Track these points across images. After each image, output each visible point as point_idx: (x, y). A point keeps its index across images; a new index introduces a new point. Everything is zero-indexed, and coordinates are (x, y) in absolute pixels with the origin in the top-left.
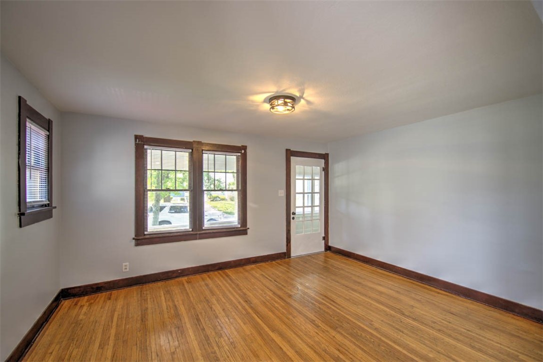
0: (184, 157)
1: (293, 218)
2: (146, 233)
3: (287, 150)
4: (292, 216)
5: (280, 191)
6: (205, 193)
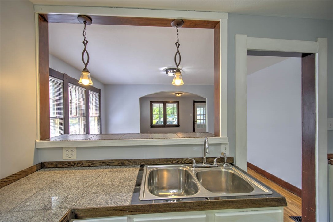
0: (161, 105)
1: (196, 123)
2: (153, 125)
3: (193, 101)
4: (195, 122)
5: (191, 114)
6: (167, 115)
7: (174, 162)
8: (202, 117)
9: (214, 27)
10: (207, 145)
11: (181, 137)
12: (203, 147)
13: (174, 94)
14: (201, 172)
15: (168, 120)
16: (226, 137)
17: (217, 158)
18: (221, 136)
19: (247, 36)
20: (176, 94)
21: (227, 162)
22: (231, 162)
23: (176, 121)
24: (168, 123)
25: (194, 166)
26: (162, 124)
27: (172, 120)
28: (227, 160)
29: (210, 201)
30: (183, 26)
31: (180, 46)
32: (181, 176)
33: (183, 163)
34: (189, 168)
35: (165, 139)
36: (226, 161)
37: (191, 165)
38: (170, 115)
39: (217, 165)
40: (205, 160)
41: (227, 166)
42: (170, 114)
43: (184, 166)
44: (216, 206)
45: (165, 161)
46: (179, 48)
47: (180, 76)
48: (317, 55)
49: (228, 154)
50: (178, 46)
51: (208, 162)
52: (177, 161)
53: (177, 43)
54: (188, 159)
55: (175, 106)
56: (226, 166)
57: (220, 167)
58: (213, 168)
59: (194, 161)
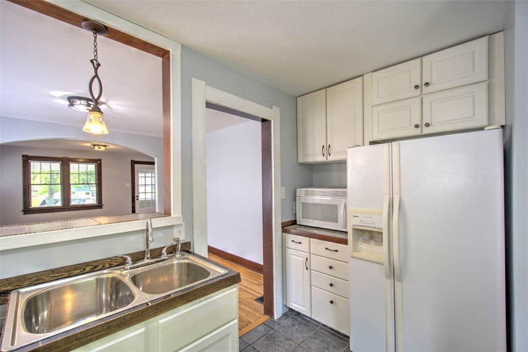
0: (56, 167)
1: (137, 199)
2: (30, 208)
3: (132, 161)
4: (136, 198)
5: (127, 184)
6: (72, 186)
7: (88, 269)
8: (149, 189)
9: (162, 56)
10: (150, 230)
11: (102, 223)
12: (145, 234)
13: (89, 145)
14: (140, 273)
15: (73, 197)
16: (180, 215)
17: (166, 248)
18: (174, 214)
19: (206, 84)
20: (95, 145)
21: (181, 251)
22: (187, 249)
23: (95, 198)
24: (73, 203)
25: (129, 267)
26: (59, 204)
27: (83, 195)
28: (181, 247)
29: (151, 306)
30: (106, 35)
31: (99, 67)
32: (104, 288)
33: (108, 266)
34: (119, 272)
35: (68, 229)
36: (179, 250)
37: (123, 266)
38: (80, 186)
39: (167, 258)
40: (148, 253)
41: (182, 256)
42: (79, 184)
43: (110, 271)
44: (160, 309)
45: (67, 272)
46: (98, 70)
47: (101, 119)
48: (272, 122)
49: (183, 238)
50: (96, 66)
51: (153, 256)
52: (93, 267)
53: (95, 62)
54: (118, 258)
55: (92, 167)
56: (180, 255)
57: (171, 259)
58: (161, 263)
59: (129, 258)
